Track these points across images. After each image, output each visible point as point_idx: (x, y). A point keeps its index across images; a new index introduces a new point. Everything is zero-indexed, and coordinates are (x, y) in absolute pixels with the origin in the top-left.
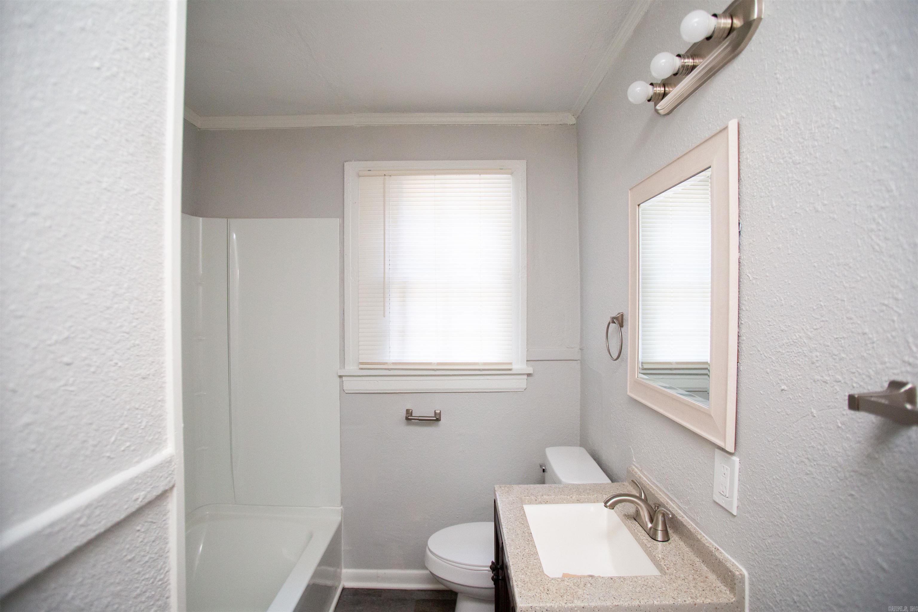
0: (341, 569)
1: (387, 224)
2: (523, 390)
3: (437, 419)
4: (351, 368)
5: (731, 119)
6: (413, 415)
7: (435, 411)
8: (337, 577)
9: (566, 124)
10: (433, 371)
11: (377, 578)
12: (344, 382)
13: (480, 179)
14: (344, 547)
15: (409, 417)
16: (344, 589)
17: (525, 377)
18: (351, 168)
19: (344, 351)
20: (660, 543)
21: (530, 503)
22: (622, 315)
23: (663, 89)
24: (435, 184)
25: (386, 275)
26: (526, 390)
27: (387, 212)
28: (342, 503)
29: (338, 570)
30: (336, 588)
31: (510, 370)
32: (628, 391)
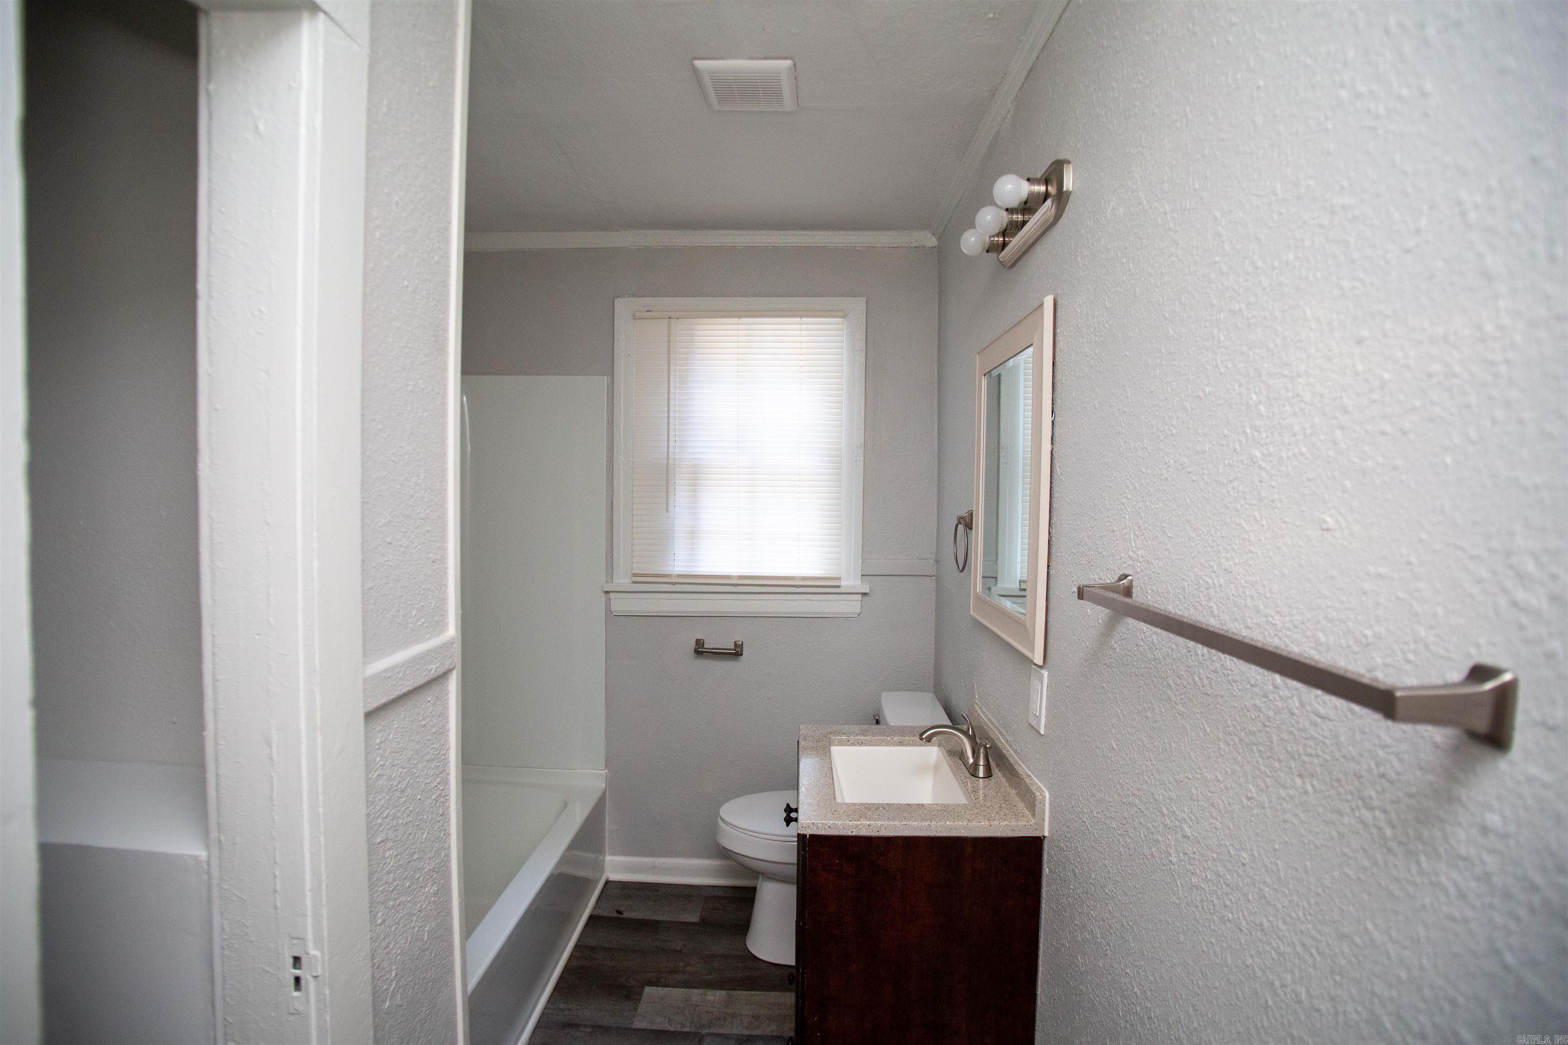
0: (605, 855)
1: (672, 385)
2: (856, 616)
3: (736, 653)
4: (622, 581)
5: (1047, 295)
6: (705, 647)
7: (735, 642)
8: (599, 866)
9: (924, 247)
10: (733, 587)
11: (654, 869)
12: (612, 601)
13: (801, 324)
14: (609, 824)
15: (700, 650)
16: (607, 882)
17: (859, 597)
18: (623, 307)
19: (612, 557)
20: (981, 780)
21: (841, 743)
22: (971, 515)
23: (1001, 239)
24: (738, 330)
25: (671, 456)
26: (861, 615)
27: (672, 367)
28: (606, 766)
29: (601, 858)
30: (597, 881)
31: (838, 587)
32: (971, 611)
